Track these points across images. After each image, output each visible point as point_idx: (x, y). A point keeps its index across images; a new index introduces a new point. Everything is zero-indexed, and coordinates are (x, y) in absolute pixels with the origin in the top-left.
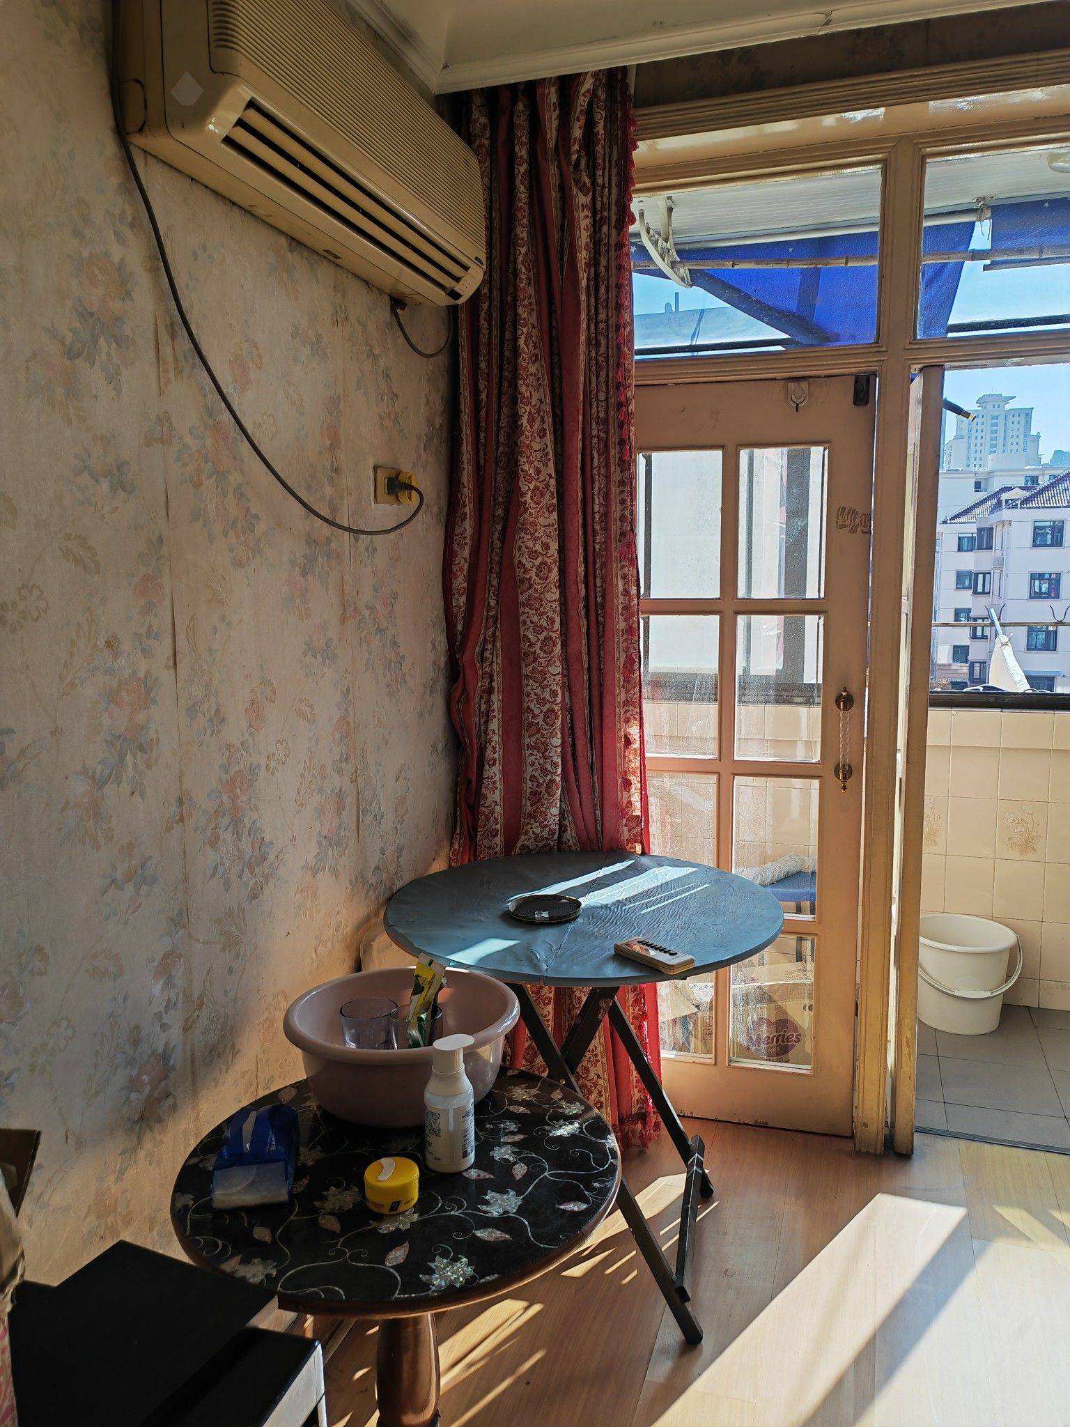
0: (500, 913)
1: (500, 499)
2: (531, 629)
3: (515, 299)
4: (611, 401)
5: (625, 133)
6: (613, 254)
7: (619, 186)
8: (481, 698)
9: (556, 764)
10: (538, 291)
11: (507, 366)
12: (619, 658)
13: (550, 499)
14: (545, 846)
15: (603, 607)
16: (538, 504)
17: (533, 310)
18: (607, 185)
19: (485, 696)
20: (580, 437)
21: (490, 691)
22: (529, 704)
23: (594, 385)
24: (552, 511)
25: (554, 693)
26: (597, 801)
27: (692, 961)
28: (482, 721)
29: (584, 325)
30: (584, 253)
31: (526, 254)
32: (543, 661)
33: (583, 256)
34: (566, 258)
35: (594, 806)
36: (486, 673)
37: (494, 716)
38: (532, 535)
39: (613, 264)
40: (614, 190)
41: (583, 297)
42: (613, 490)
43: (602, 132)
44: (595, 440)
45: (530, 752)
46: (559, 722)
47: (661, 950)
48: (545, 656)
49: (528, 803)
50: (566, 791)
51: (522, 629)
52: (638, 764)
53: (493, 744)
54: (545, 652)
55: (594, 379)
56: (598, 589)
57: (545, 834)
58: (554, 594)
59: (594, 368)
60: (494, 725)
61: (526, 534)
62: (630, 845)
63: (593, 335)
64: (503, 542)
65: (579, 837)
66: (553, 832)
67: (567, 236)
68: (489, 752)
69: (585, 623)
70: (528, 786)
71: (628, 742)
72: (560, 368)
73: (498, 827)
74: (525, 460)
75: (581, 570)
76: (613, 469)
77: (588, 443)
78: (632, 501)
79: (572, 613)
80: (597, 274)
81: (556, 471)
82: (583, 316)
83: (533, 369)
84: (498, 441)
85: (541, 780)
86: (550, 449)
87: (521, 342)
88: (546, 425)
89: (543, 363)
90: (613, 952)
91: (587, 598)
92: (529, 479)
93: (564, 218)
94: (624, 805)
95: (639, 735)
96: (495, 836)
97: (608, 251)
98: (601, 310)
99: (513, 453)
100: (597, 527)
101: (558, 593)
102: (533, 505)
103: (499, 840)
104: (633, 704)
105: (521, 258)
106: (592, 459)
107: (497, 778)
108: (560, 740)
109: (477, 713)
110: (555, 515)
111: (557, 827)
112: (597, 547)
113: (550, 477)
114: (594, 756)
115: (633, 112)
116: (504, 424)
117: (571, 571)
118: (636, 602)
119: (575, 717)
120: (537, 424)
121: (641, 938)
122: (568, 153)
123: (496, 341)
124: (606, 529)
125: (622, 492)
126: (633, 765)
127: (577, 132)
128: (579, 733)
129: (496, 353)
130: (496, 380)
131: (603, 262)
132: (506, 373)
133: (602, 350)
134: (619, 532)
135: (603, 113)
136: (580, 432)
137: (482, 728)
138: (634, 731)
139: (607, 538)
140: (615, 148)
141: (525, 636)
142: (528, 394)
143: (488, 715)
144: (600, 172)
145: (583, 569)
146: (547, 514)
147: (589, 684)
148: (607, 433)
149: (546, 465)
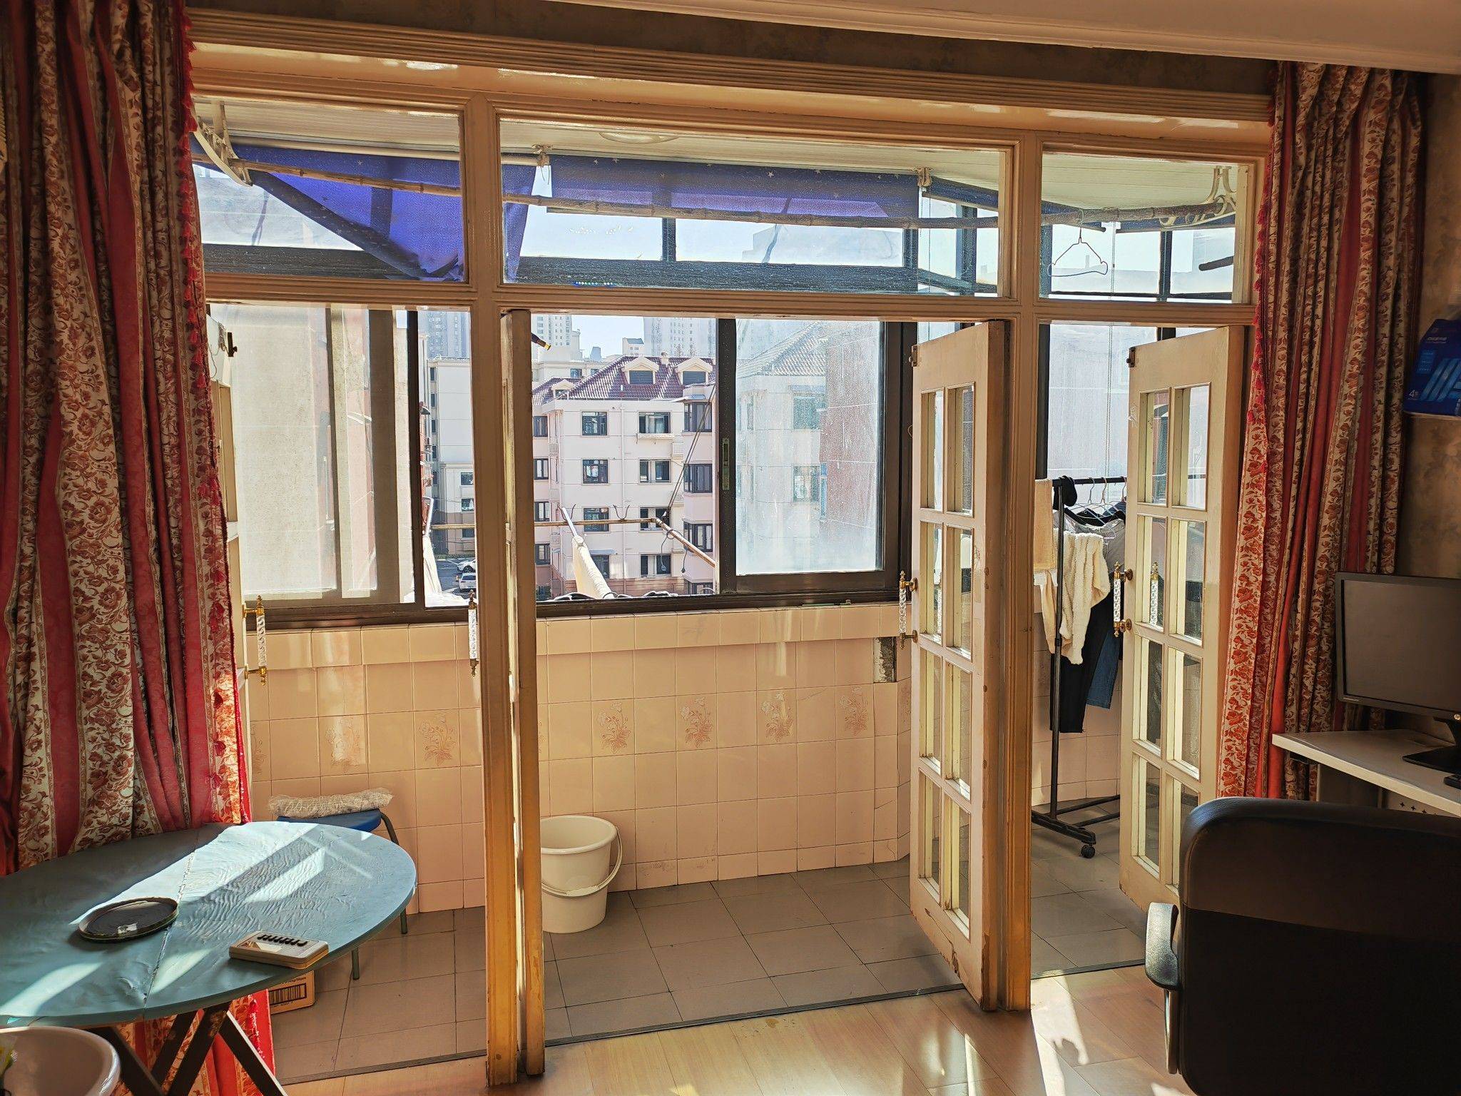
0: (66, 936)
1: (33, 427)
2: (86, 581)
3: (43, 193)
4: (179, 320)
5: (179, 32)
6: (172, 159)
7: (174, 85)
8: (16, 667)
9: (127, 738)
10: (75, 187)
11: (34, 269)
12: (204, 606)
13: (104, 428)
14: (115, 835)
15: (180, 549)
16: (89, 434)
17: (68, 207)
18: (159, 83)
19: (22, 664)
20: (141, 359)
21: (29, 658)
22: (86, 669)
23: (155, 301)
24: (108, 443)
25: (121, 655)
26: (183, 771)
27: (326, 947)
28: (19, 695)
29: (139, 234)
30: (135, 154)
31: (57, 145)
32: (104, 617)
33: (134, 157)
34: (110, 155)
35: (179, 777)
36: (21, 636)
37: (37, 689)
38: (82, 471)
39: (173, 169)
40: (169, 90)
41: (137, 203)
42: (186, 419)
43: (150, 25)
44: (159, 363)
45: (89, 726)
46: (128, 687)
47: (287, 943)
48: (106, 611)
49: (89, 787)
50: (142, 764)
51: (72, 580)
52: (233, 722)
53: (37, 722)
54: (106, 607)
55: (154, 294)
56: (173, 531)
57: (115, 821)
58: (116, 539)
59: (154, 281)
60: (38, 699)
61: (73, 469)
62: (226, 816)
63: (151, 245)
64: (40, 478)
65: (160, 816)
66: (126, 817)
67: (111, 132)
68: (31, 734)
69: (158, 568)
70: (89, 767)
71: (219, 700)
72: (109, 277)
73: (48, 823)
74: (68, 383)
75: (150, 510)
76: (185, 397)
77: (150, 365)
78: (211, 432)
79: (141, 558)
80: (152, 180)
81: (111, 397)
82: (138, 224)
83: (72, 277)
84: (26, 358)
85: (106, 758)
86: (101, 372)
87: (56, 245)
88: (94, 343)
89: (86, 270)
90: (227, 957)
91: (158, 540)
92: (75, 406)
93: (105, 109)
94: (217, 772)
95: (232, 690)
96: (43, 835)
97: (164, 154)
98: (159, 218)
99: (47, 371)
100: (168, 460)
101: (120, 537)
102: (81, 436)
103: (49, 839)
104: (224, 656)
105: (49, 149)
106: (157, 383)
107: (44, 764)
108: (131, 708)
109: (11, 687)
110: (112, 448)
111: (131, 810)
112: (169, 483)
113: (103, 403)
114: (176, 720)
115: (187, 11)
116: (34, 336)
117: (136, 511)
118: (222, 543)
119: (150, 680)
120: (82, 341)
121: (260, 933)
122: (108, 40)
123: (17, 239)
124: (181, 461)
125: (198, 422)
126: (226, 725)
127: (119, 20)
128: (155, 696)
129: (18, 253)
130: (19, 284)
131: (159, 166)
132: (34, 278)
133: (164, 263)
134: (196, 466)
135: (151, 6)
136: (141, 354)
137: (20, 704)
138: (226, 686)
139: (182, 471)
140: (167, 44)
141: (77, 590)
142: (68, 307)
143: (27, 689)
144: (150, 68)
145: (152, 507)
146: (101, 446)
147: (166, 638)
148: (175, 355)
149: (98, 390)
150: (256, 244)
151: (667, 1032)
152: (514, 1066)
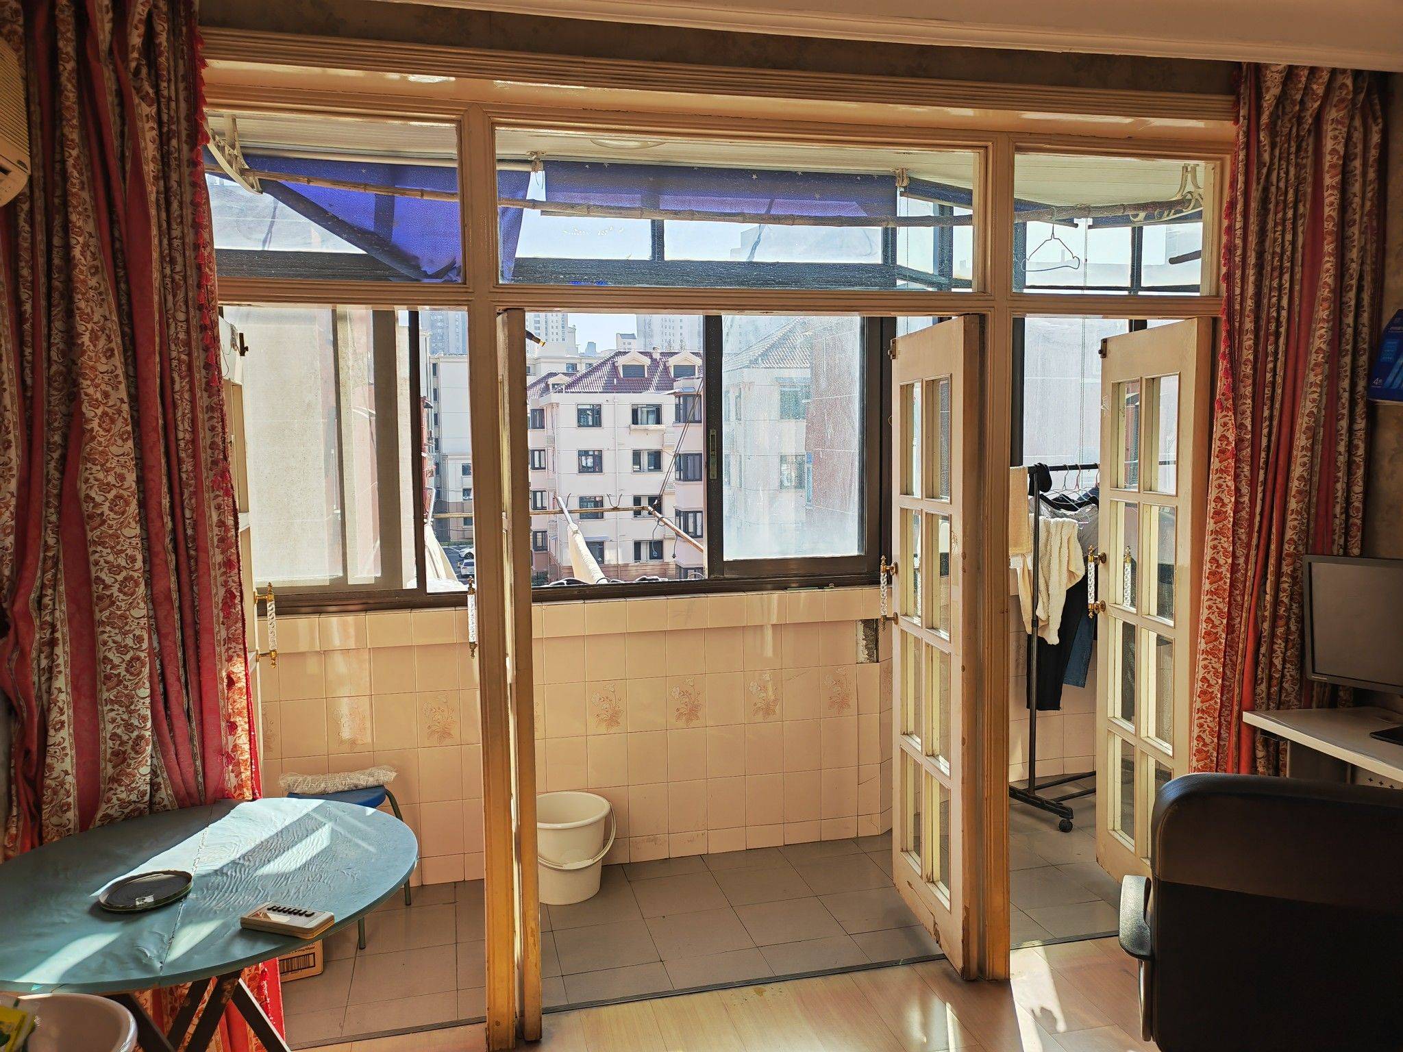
0: (87, 907)
1: (56, 424)
2: (106, 570)
3: (65, 204)
4: (194, 322)
5: (192, 49)
6: (186, 170)
7: (187, 100)
8: (41, 652)
9: (144, 718)
10: (95, 198)
11: (57, 275)
12: (217, 593)
13: (122, 425)
14: (132, 811)
15: (194, 540)
16: (108, 431)
17: (88, 217)
18: (174, 98)
19: (46, 649)
20: (158, 359)
21: (53, 643)
22: (107, 653)
23: (170, 304)
24: (127, 439)
25: (139, 639)
26: (197, 750)
27: (332, 918)
28: (43, 679)
29: (155, 241)
30: (152, 166)
31: (78, 157)
32: (123, 604)
33: (150, 169)
34: (128, 167)
35: (194, 756)
36: (46, 623)
37: (60, 672)
38: (102, 466)
39: (187, 180)
40: (183, 105)
41: (153, 212)
42: (200, 416)
43: (165, 44)
44: (175, 363)
45: (109, 707)
46: (146, 670)
47: (295, 914)
48: (125, 598)
49: (109, 766)
50: (159, 744)
51: (93, 569)
52: (244, 703)
53: (60, 704)
54: (125, 594)
55: (170, 298)
56: (188, 521)
57: (133, 797)
58: (134, 530)
59: (169, 286)
60: (61, 682)
61: (94, 464)
62: (238, 792)
63: (167, 251)
64: (62, 472)
65: (176, 793)
66: (143, 794)
67: (129, 144)
68: (54, 715)
69: (174, 557)
70: (108, 746)
71: (231, 683)
72: (127, 282)
73: (71, 800)
74: (89, 382)
75: (166, 502)
76: (198, 395)
77: (166, 365)
78: (223, 428)
79: (158, 548)
80: (167, 189)
81: (129, 395)
82: (154, 231)
83: (93, 282)
84: (49, 359)
85: (125, 738)
86: (120, 372)
87: (77, 252)
88: (113, 345)
89: (106, 276)
90: (239, 927)
91: (174, 530)
92: (95, 404)
93: (123, 124)
94: (230, 751)
95: (244, 673)
96: (66, 811)
97: (179, 166)
98: (174, 226)
99: (69, 371)
100: (183, 455)
101: (138, 528)
102: (102, 432)
103: (72, 815)
104: (236, 640)
105: (71, 161)
106: (173, 382)
107: (66, 744)
108: (148, 690)
109: (36, 670)
110: (130, 443)
111: (148, 788)
112: (184, 476)
113: (122, 401)
114: (191, 702)
115: (201, 29)
116: (57, 339)
117: (153, 503)
118: (233, 532)
119: (166, 662)
120: (102, 343)
121: (270, 904)
122: (125, 59)
123: (41, 247)
124: (195, 456)
125: (211, 418)
126: (238, 706)
127: (136, 39)
128: (171, 679)
129: (41, 261)
130: (43, 289)
131: (174, 176)
132: (56, 283)
133: (178, 268)
134: (209, 460)
135: (166, 25)
136: (157, 355)
137: (44, 687)
138: (238, 668)
139: (196, 466)
140: (181, 62)
141: (98, 578)
142: (89, 310)
143: (51, 672)
144: (165, 84)
145: (168, 499)
146: (120, 442)
147: (181, 623)
148: (189, 355)
149: (116, 388)
150: (266, 249)
151: (659, 1000)
152: (512, 1033)
